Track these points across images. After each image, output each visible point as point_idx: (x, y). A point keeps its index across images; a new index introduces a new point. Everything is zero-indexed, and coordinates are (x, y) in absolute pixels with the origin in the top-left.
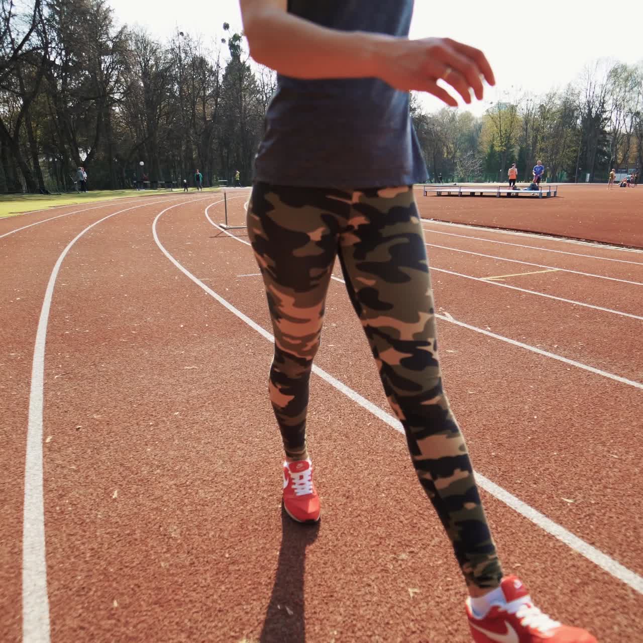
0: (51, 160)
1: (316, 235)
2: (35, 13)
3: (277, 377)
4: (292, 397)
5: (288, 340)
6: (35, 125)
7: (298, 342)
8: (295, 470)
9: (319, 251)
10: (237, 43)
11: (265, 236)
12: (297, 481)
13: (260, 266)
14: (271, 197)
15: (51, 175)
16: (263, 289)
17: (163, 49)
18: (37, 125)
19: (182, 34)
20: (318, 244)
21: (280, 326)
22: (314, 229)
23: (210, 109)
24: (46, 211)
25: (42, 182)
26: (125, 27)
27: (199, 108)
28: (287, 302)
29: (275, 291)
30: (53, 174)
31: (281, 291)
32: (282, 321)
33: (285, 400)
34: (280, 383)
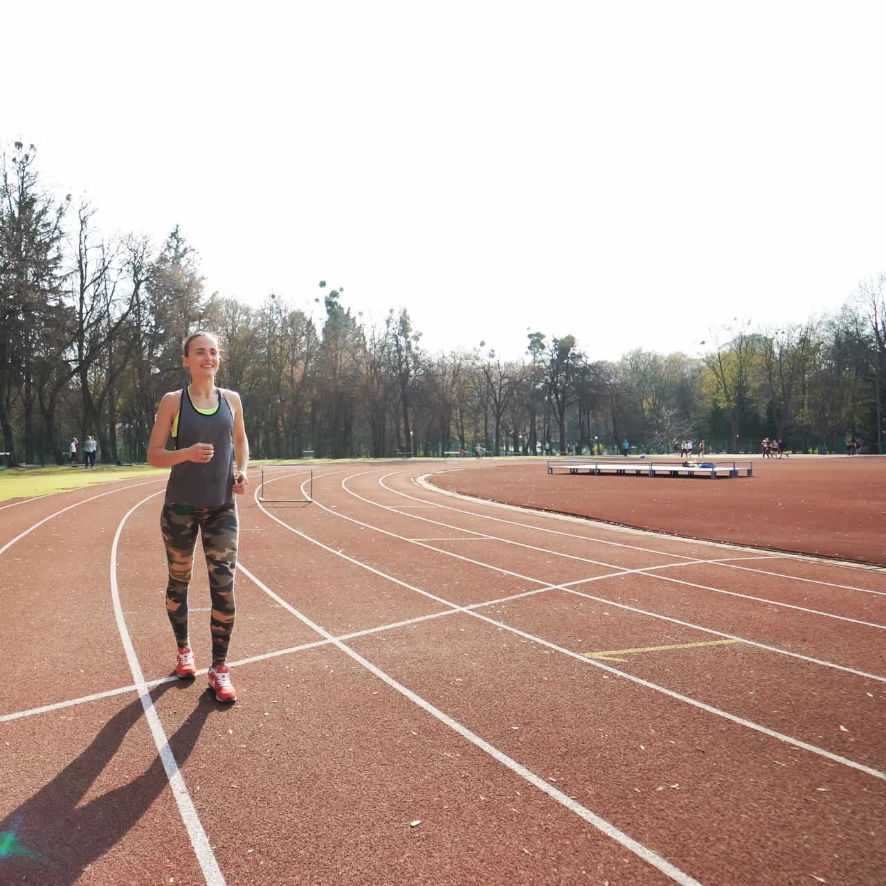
0: (127, 426)
1: (189, 525)
2: (133, 298)
3: (170, 594)
4: (180, 604)
5: (177, 573)
6: (117, 393)
7: (182, 574)
8: (182, 653)
9: (190, 531)
10: (334, 300)
11: (169, 527)
12: (184, 659)
13: (164, 540)
14: (171, 512)
15: (125, 444)
16: (165, 550)
17: (254, 312)
18: (119, 393)
19: (273, 296)
20: (190, 528)
21: (172, 567)
22: (188, 523)
23: (298, 374)
24: (118, 483)
25: (115, 451)
26: (217, 292)
27: (287, 369)
28: (177, 556)
29: (172, 551)
30: (128, 441)
31: (175, 550)
32: (174, 564)
33: (175, 607)
34: (173, 597)
